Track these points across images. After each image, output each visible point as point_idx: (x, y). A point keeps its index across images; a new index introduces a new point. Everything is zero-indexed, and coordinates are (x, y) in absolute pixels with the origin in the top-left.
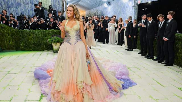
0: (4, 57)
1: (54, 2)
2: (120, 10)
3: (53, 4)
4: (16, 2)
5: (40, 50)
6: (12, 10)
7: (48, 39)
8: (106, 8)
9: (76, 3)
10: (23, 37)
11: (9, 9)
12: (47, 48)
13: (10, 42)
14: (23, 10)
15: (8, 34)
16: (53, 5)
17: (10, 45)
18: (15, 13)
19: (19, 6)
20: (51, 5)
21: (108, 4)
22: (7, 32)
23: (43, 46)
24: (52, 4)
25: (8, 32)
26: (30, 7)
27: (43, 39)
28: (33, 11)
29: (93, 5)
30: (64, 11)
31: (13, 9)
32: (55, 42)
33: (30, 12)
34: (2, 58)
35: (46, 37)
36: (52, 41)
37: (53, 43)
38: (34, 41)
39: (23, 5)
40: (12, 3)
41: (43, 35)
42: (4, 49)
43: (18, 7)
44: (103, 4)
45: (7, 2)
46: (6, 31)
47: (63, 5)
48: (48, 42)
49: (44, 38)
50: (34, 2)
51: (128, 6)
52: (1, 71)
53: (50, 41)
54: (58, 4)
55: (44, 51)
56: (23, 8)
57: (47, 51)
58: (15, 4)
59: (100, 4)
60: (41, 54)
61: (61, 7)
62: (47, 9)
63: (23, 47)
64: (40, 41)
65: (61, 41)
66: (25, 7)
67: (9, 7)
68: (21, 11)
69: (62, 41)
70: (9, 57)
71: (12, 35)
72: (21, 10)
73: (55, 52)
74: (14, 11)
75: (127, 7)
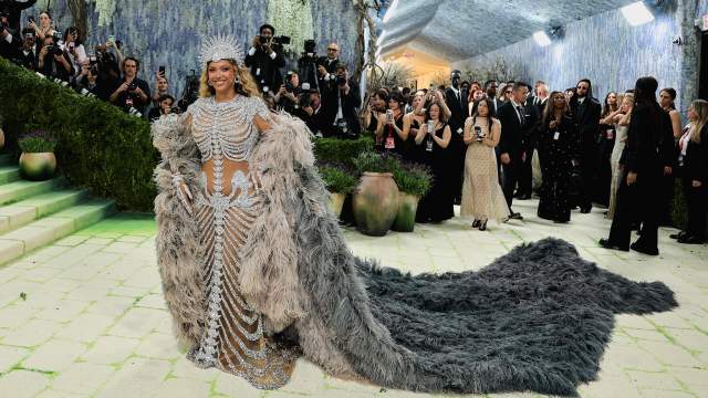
0: (124, 239)
1: (323, 27)
2: (609, 59)
3: (320, 35)
4: (182, 27)
6: (165, 58)
8: (541, 53)
9: (413, 32)
11: (152, 56)
16: (318, 40)
18: (174, 71)
19: (191, 43)
20: (312, 38)
21: (551, 36)
22: (140, 142)
24: (315, 35)
25: (144, 140)
29: (485, 37)
30: (362, 62)
31: (166, 53)
34: (115, 241)
40: (165, 33)
42: (124, 208)
43: (187, 49)
44: (531, 34)
45: (149, 31)
46: (136, 140)
47: (361, 37)
50: (245, 28)
51: (650, 42)
52: (110, 295)
54: (341, 34)
58: (174, 37)
59: (515, 34)
61: (353, 47)
62: (295, 54)
65: (350, 184)
67: (154, 47)
69: (352, 187)
70: (141, 239)
74: (169, 60)
75: (641, 46)
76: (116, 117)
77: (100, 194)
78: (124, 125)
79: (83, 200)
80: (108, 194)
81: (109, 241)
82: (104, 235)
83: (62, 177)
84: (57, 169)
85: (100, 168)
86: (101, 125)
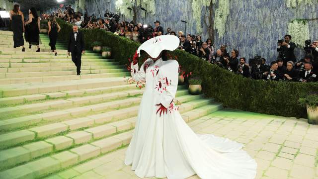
0: (226, 119)
1: (314, 34)
3: (312, 37)
4: (251, 38)
5: (283, 116)
6: (244, 50)
7: (298, 97)
10: (256, 91)
12: (295, 114)
13: (236, 97)
14: (260, 49)
15: (235, 85)
16: (312, 40)
17: (236, 101)
18: (248, 54)
19: (254, 43)
20: (309, 39)
22: (233, 82)
23: (289, 109)
24: (310, 37)
25: (235, 81)
26: (270, 44)
27: (290, 97)
28: (276, 51)
31: (244, 47)
32: (312, 105)
33: (270, 53)
34: (222, 119)
35: (295, 94)
36: (307, 102)
37: (308, 106)
38: (273, 99)
39: (260, 42)
40: (244, 40)
41: (291, 89)
42: (226, 107)
43: (253, 45)
45: (238, 39)
46: (232, 81)
48: (299, 103)
49: (291, 95)
50: (278, 37)
53: (303, 101)
55: (289, 117)
56: (259, 47)
57: (295, 118)
58: (248, 41)
60: (283, 123)
62: (300, 46)
63: (254, 107)
64: (283, 101)
66: (263, 44)
67: (240, 45)
68: (256, 51)
70: (232, 119)
71: (240, 87)
72: (256, 49)
73: (311, 123)
74: (246, 51)
76: (224, 72)
77: (217, 101)
78: (227, 75)
79: (211, 103)
80: (220, 101)
81: (219, 119)
82: (218, 117)
83: (204, 94)
84: (202, 91)
85: (218, 91)
86: (218, 75)
